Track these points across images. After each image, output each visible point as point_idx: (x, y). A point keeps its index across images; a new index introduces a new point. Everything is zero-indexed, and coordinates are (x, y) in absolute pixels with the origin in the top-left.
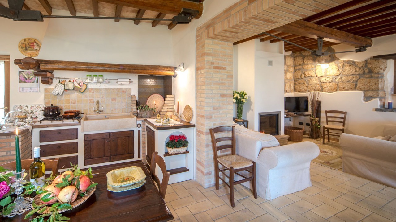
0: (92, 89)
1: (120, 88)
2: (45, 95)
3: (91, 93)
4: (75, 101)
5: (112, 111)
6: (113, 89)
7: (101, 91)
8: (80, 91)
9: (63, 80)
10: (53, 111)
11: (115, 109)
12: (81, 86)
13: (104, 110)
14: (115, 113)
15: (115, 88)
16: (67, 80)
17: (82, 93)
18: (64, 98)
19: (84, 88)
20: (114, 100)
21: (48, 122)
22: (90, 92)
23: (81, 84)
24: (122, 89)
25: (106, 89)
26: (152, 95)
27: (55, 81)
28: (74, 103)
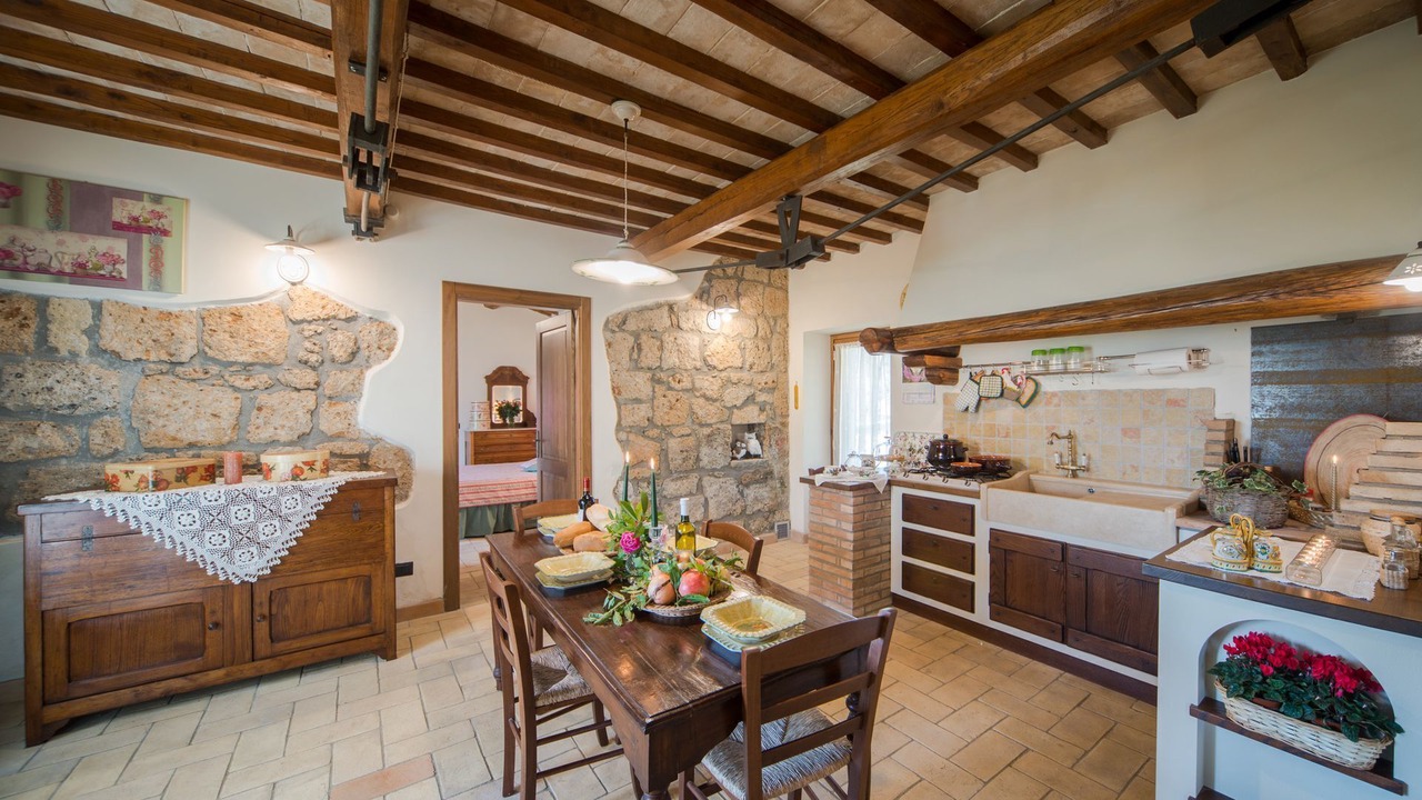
0: (1054, 394)
1: (1160, 387)
2: (945, 412)
3: (1051, 408)
4: (1008, 429)
5: (1124, 474)
6: (1129, 394)
7: (1083, 399)
8: (1018, 400)
9: (978, 370)
10: (945, 451)
11: (1135, 469)
12: (1019, 386)
13: (1092, 466)
14: (1134, 484)
15: (1136, 391)
16: (989, 371)
17: (1024, 407)
18: (983, 418)
19: (1029, 389)
20: (1131, 432)
21: (936, 480)
22: (1048, 403)
23: (1019, 381)
24: (1164, 391)
25: (1102, 393)
26: (1340, 417)
27: (963, 375)
28: (1006, 437)
